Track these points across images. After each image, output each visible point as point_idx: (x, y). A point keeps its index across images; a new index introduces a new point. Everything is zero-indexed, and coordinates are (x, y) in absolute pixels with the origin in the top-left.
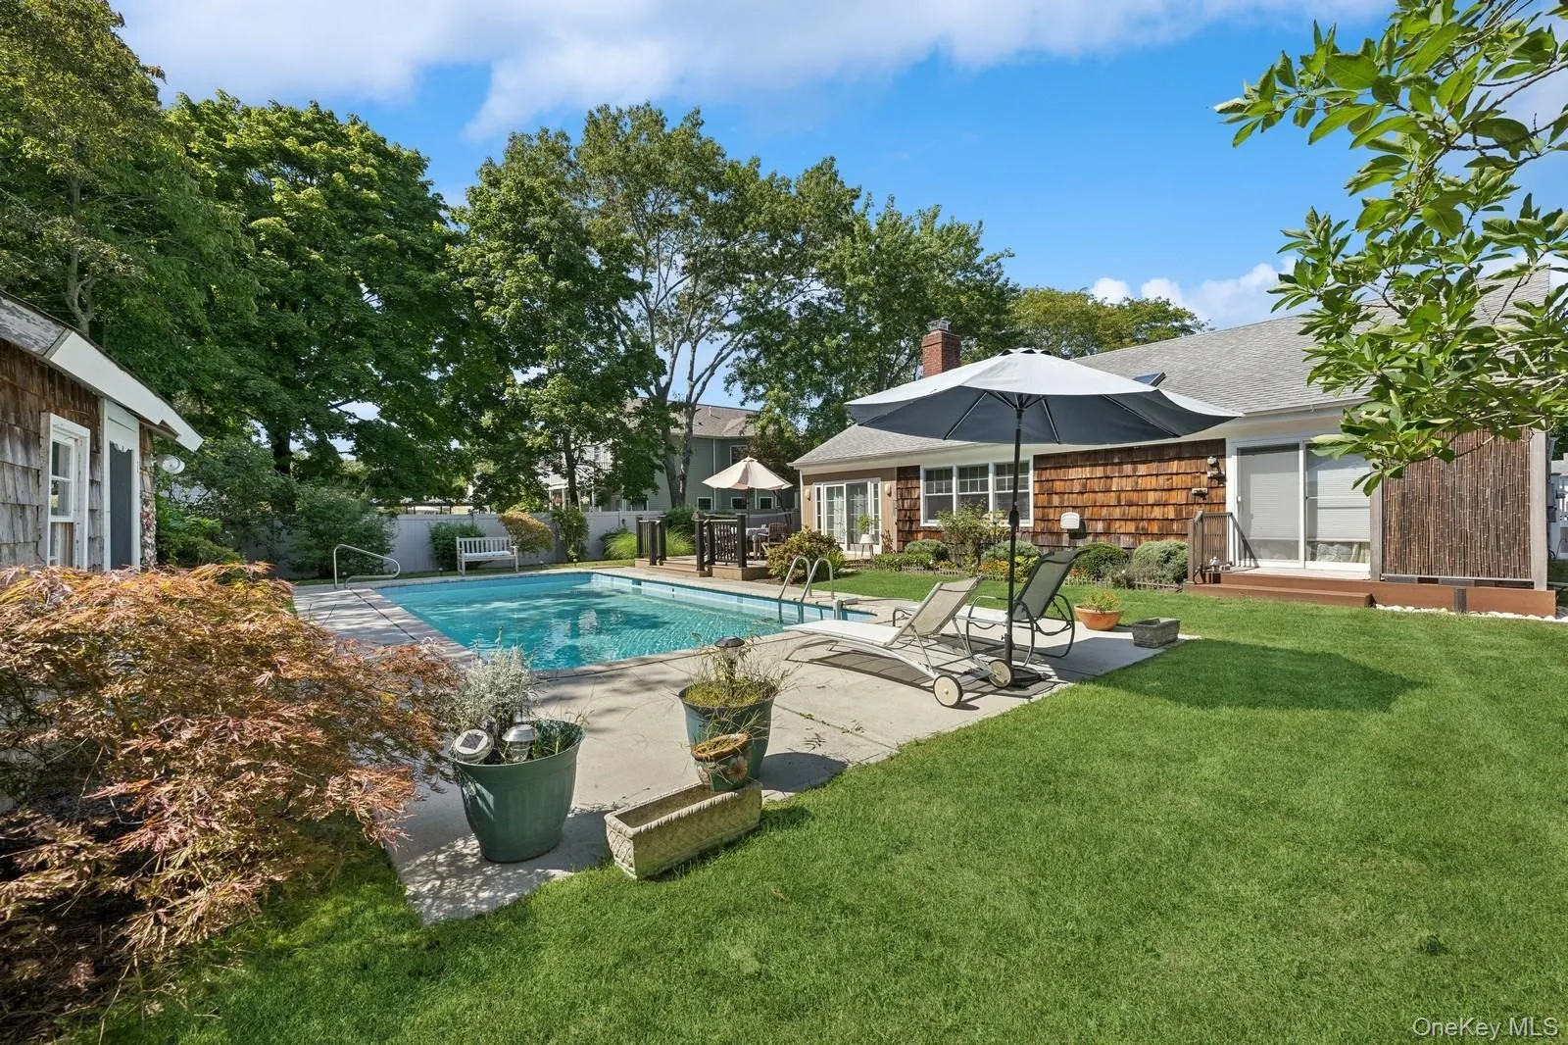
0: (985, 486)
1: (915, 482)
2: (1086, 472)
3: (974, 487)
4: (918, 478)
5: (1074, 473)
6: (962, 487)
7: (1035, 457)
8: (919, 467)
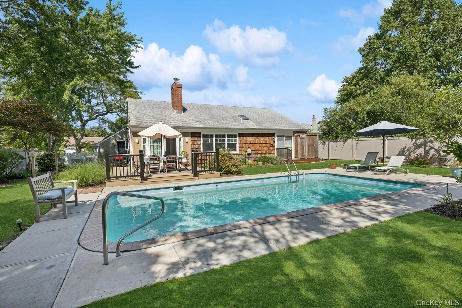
0: (224, 141)
1: (199, 139)
2: (251, 138)
3: (220, 141)
4: (200, 137)
5: (248, 138)
6: (216, 141)
7: (239, 133)
8: (200, 133)
